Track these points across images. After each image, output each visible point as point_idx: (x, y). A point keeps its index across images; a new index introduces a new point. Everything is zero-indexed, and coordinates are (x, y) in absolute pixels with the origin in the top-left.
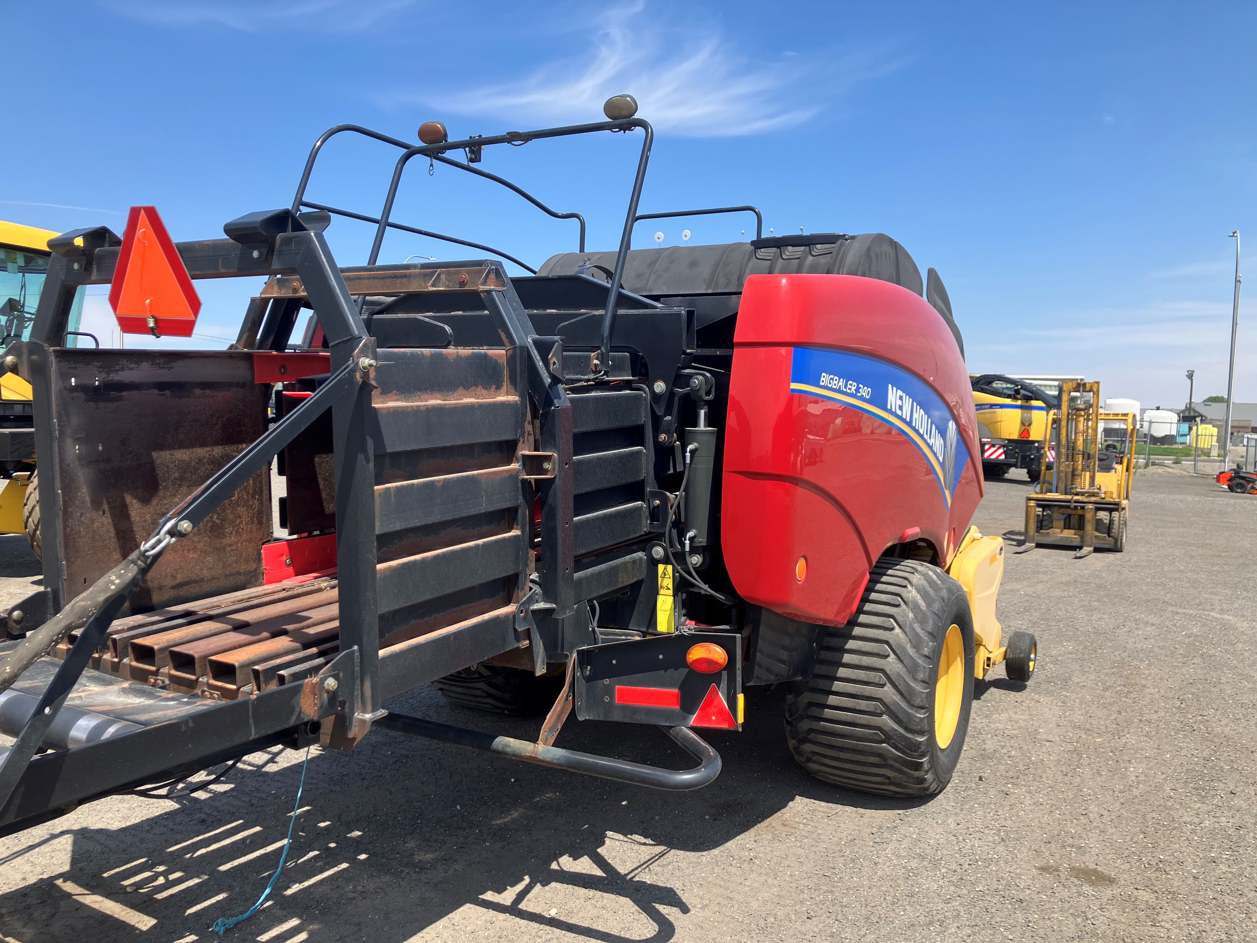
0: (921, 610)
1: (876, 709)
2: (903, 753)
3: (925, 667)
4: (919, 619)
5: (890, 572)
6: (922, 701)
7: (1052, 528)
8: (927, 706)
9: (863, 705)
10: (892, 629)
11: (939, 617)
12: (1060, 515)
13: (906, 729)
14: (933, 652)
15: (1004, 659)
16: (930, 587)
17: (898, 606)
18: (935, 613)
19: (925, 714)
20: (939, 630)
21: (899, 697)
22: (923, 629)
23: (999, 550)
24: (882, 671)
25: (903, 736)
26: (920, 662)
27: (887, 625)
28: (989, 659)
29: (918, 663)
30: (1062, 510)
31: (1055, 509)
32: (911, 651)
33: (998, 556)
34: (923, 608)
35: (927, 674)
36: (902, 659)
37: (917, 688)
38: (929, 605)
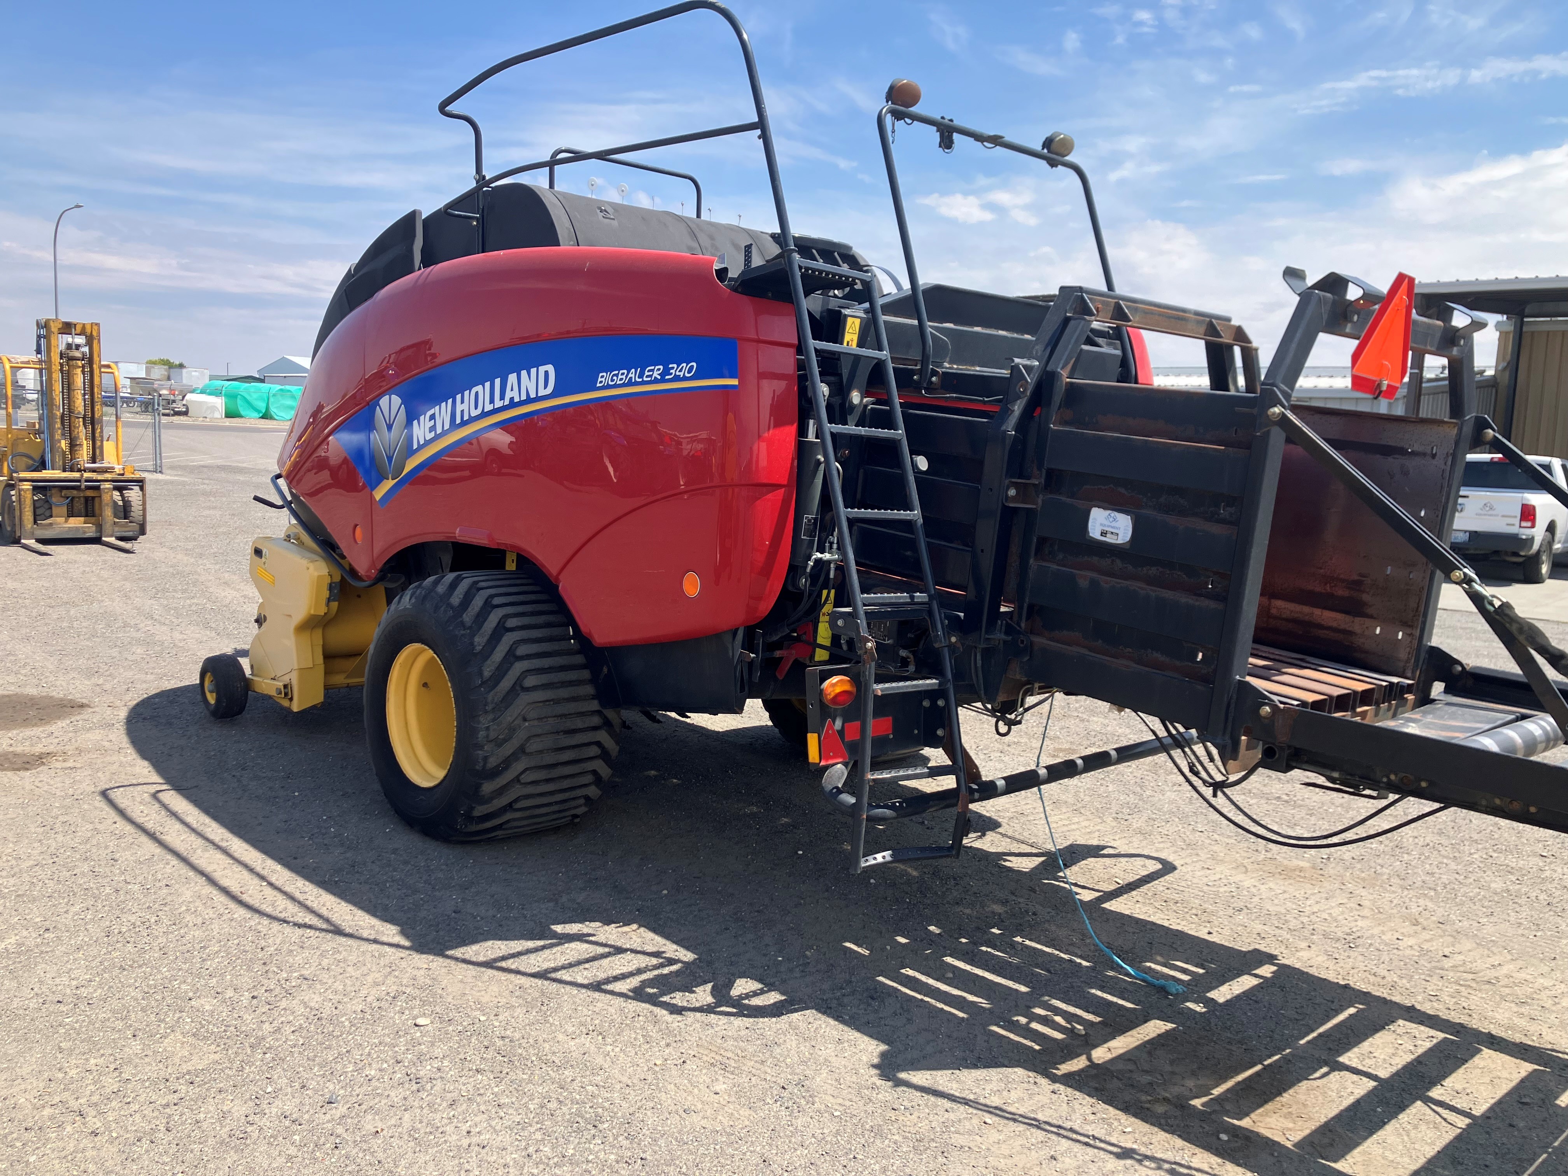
7: (51, 516)
12: (62, 499)
30: (64, 492)
31: (54, 491)
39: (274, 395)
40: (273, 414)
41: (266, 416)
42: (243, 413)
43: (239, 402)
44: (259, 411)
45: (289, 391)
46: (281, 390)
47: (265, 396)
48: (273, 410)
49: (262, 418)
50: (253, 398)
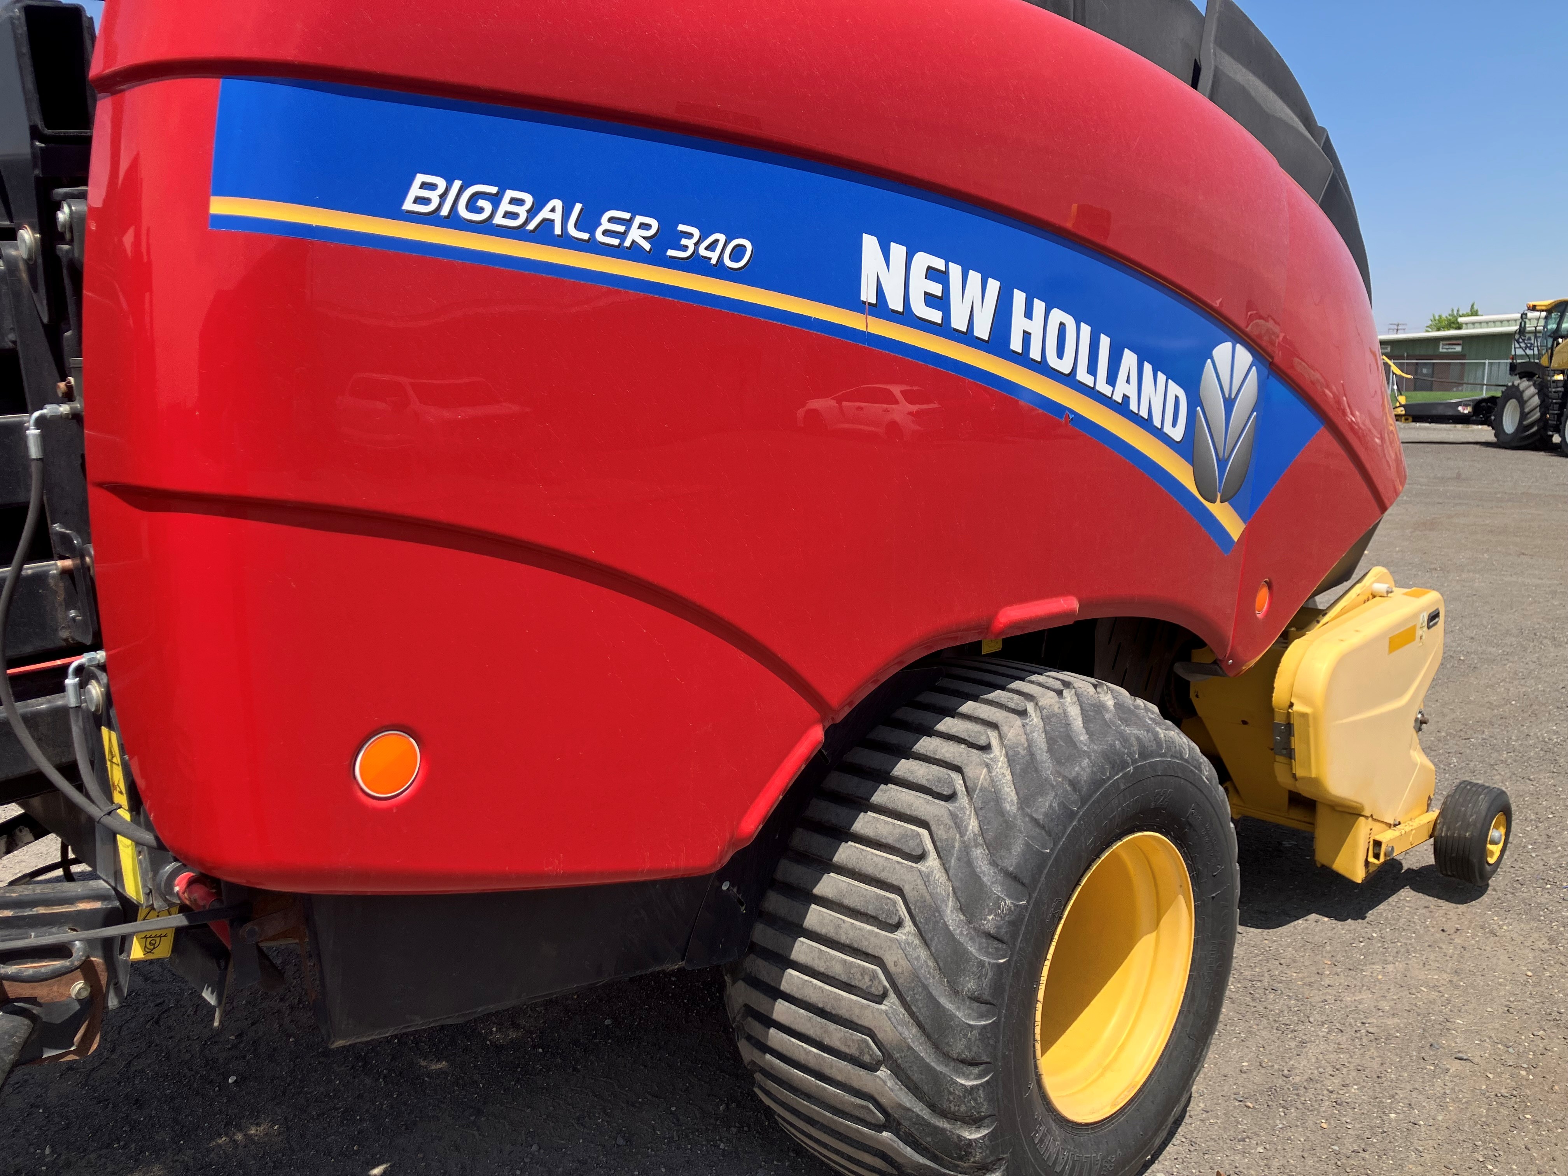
0: (1001, 812)
1: (862, 1052)
2: (934, 1158)
3: (981, 964)
4: (990, 835)
5: (968, 707)
6: (969, 1048)
8: (985, 1058)
9: (836, 1035)
10: (921, 857)
11: (1049, 834)
13: (932, 1107)
14: (1012, 923)
15: (1431, 837)
16: (1050, 750)
17: (950, 797)
18: (1036, 821)
19: (979, 1077)
20: (1040, 867)
21: (914, 1030)
22: (993, 863)
23: (1425, 616)
24: (877, 960)
25: (928, 1124)
26: (972, 949)
27: (910, 847)
28: (1377, 844)
29: (965, 951)
32: (952, 917)
33: (1422, 632)
34: (1007, 807)
35: (986, 982)
36: (928, 936)
37: (959, 1014)
38: (1024, 801)
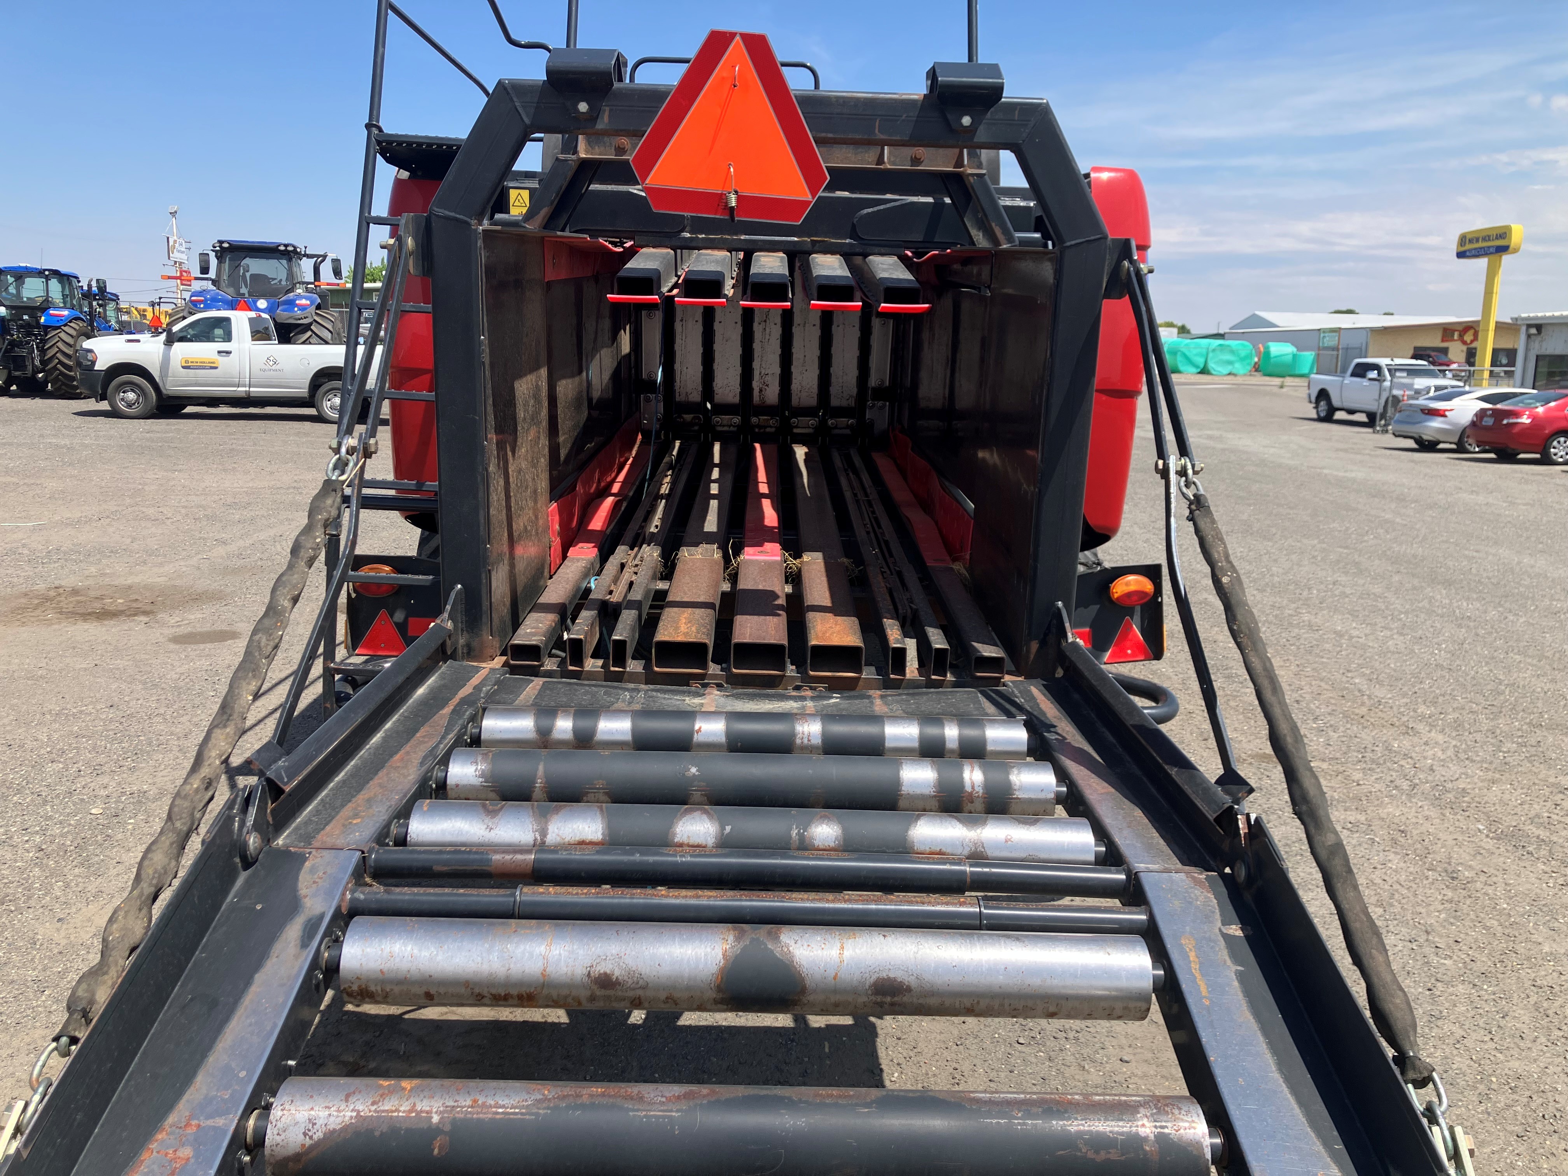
39: (1214, 350)
40: (1210, 368)
41: (1204, 371)
42: (1182, 368)
43: (1179, 358)
44: (1197, 367)
45: (1229, 346)
46: (1220, 345)
47: (1204, 351)
48: (1212, 365)
49: (1201, 373)
50: (1191, 354)
